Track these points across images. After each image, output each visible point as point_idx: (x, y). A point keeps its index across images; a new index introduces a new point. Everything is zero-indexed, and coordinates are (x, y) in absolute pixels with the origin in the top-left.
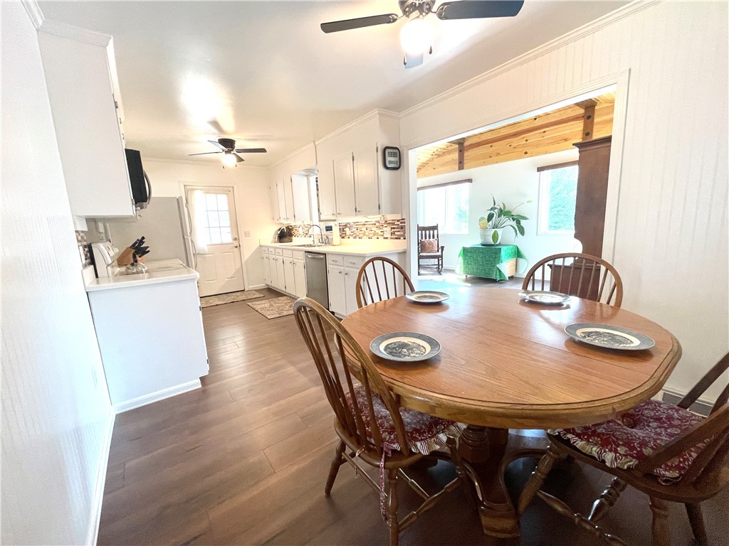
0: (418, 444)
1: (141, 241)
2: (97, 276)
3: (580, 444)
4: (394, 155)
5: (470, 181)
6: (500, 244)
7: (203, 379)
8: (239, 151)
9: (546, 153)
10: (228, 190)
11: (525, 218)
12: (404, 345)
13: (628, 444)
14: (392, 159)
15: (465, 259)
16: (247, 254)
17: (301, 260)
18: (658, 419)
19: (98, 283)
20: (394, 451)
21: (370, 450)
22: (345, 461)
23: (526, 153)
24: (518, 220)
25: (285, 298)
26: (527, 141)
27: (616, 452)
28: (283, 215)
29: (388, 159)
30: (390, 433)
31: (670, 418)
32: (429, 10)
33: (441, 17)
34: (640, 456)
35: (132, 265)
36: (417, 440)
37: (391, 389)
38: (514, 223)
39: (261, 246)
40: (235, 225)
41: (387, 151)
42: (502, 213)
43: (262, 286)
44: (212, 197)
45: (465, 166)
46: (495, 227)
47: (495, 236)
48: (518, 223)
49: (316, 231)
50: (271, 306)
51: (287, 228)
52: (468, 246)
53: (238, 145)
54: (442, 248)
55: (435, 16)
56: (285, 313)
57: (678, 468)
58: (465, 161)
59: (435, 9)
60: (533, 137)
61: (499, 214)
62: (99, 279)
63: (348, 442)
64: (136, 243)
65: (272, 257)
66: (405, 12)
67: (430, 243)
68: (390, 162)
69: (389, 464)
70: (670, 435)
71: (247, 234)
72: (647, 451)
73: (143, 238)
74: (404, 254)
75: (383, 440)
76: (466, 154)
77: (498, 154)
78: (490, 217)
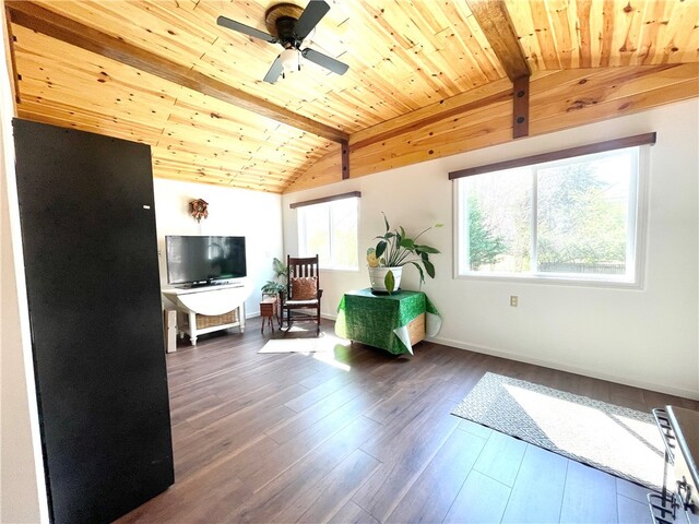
5: (357, 194)
6: (397, 292)
9: (461, 151)
11: (433, 251)
23: (431, 152)
24: (425, 252)
26: (431, 134)
38: (418, 259)
42: (403, 241)
45: (351, 172)
47: (390, 279)
48: (425, 258)
52: (353, 292)
54: (321, 292)
58: (351, 167)
60: (441, 129)
61: (395, 244)
67: (307, 284)
76: (353, 156)
77: (393, 155)
78: (381, 248)
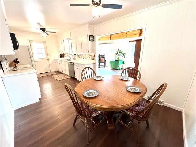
0: (94, 114)
1: (17, 59)
2: (4, 72)
3: (126, 111)
4: (92, 37)
5: (113, 43)
6: (119, 60)
7: (39, 99)
8: (47, 32)
9: (131, 37)
10: (44, 42)
11: (125, 54)
12: (91, 93)
13: (135, 111)
14: (92, 38)
15: (111, 64)
16: (51, 61)
17: (67, 64)
18: (142, 105)
19: (4, 74)
20: (88, 116)
21: (83, 116)
22: (78, 118)
23: (127, 37)
24: (124, 54)
25: (63, 74)
27: (132, 113)
28: (61, 51)
29: (91, 38)
30: (87, 112)
31: (144, 105)
32: (100, 5)
33: (102, 7)
34: (136, 113)
35: (15, 68)
36: (93, 113)
37: (87, 104)
38: (123, 55)
39: (55, 59)
40: (47, 53)
41: (90, 36)
42: (120, 52)
43: (56, 70)
44: (39, 44)
45: (112, 39)
46: (118, 56)
47: (118, 58)
48: (124, 55)
49: (71, 56)
50: (59, 77)
51: (63, 54)
52: (112, 61)
53: (46, 30)
54: (106, 61)
55: (101, 7)
56: (63, 79)
57: (142, 115)
59: (101, 5)
60: (128, 33)
61: (119, 53)
62: (5, 73)
63: (78, 115)
64: (15, 60)
65: (58, 62)
66: (93, 4)
67: (102, 59)
68: (91, 39)
69: (87, 119)
70: (143, 108)
71: (51, 56)
72: (138, 112)
73: (17, 58)
74: (95, 64)
75: (86, 114)
76: (112, 36)
77: (120, 37)
78: (117, 53)
